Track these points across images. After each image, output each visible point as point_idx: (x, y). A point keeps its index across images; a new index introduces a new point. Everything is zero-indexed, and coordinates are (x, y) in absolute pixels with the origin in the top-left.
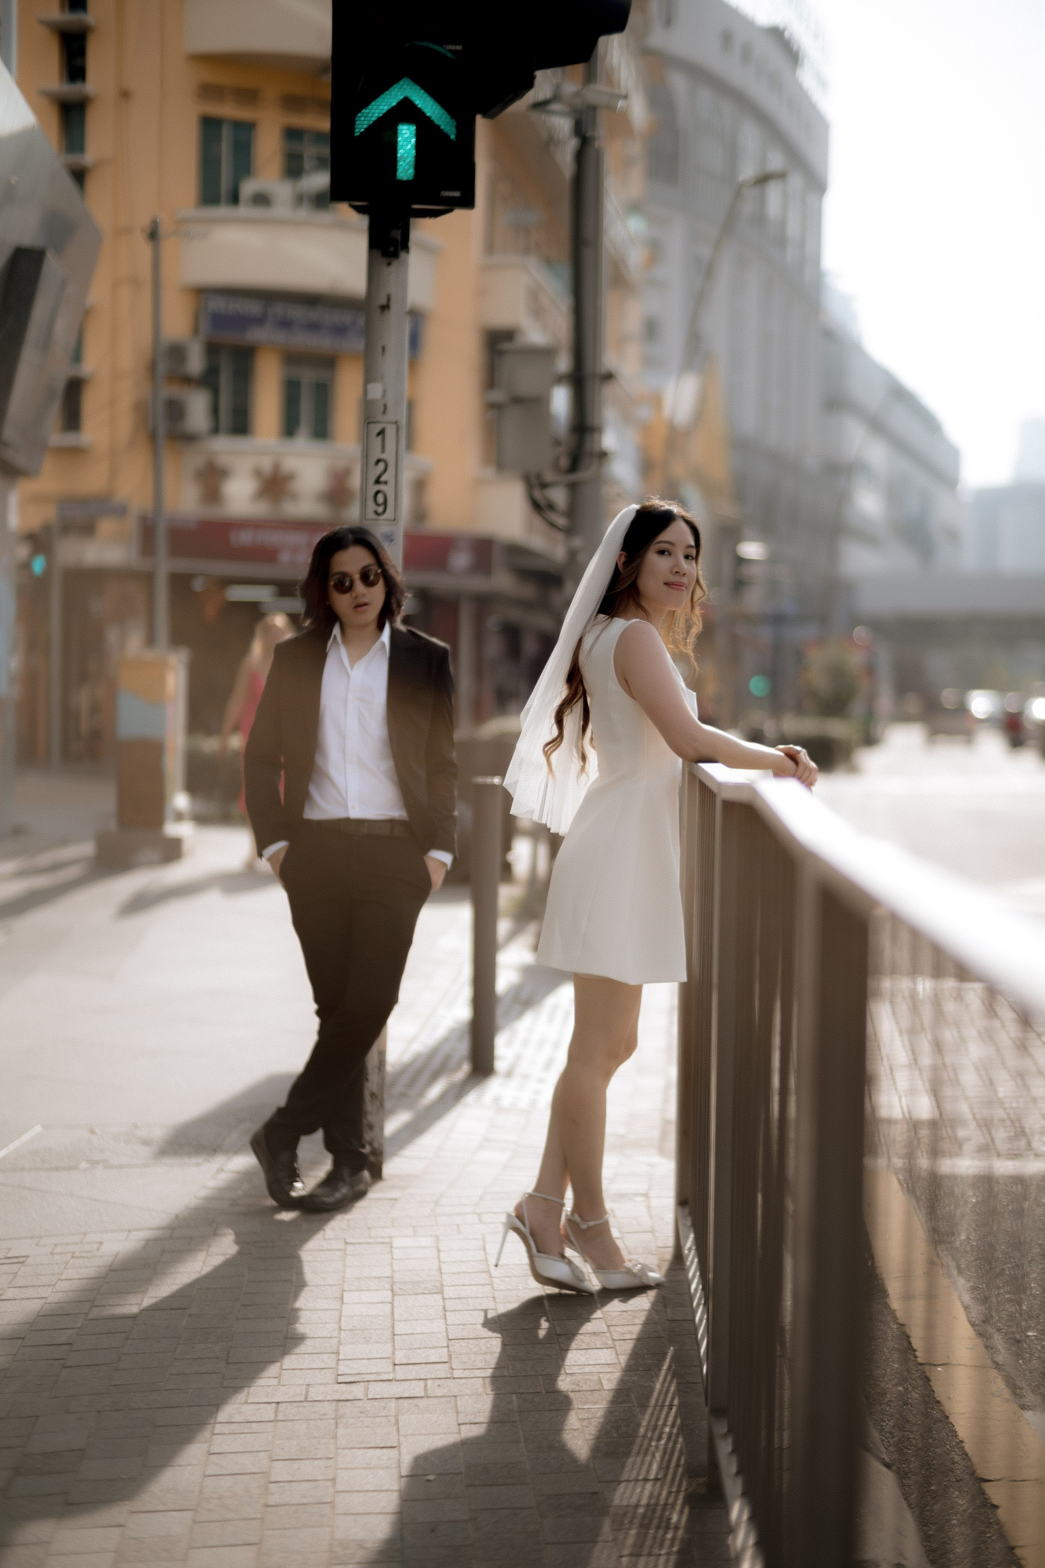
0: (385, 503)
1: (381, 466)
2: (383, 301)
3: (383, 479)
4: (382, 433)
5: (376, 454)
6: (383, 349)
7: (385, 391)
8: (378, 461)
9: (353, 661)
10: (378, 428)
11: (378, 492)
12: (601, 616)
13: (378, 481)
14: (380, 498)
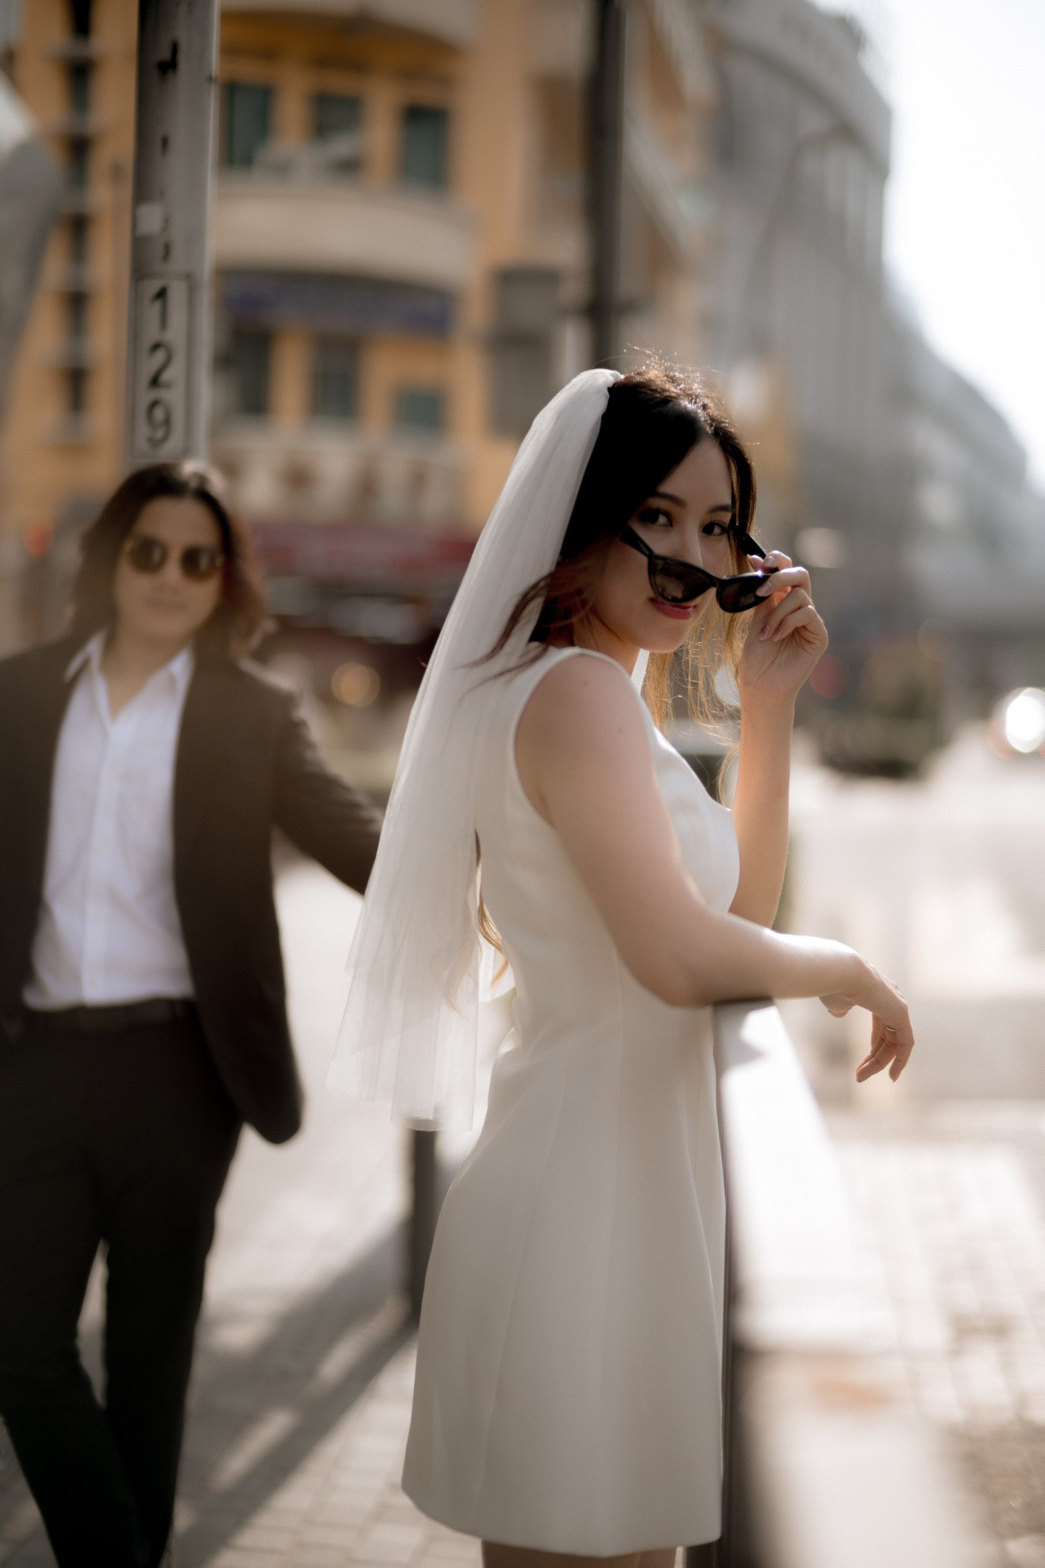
0: (167, 422)
1: (160, 356)
2: (165, 54)
3: (166, 376)
4: (162, 294)
5: (152, 333)
6: (165, 142)
7: (167, 221)
8: (156, 346)
9: (117, 705)
10: (153, 286)
11: (154, 404)
12: (535, 644)
13: (155, 382)
14: (159, 413)
